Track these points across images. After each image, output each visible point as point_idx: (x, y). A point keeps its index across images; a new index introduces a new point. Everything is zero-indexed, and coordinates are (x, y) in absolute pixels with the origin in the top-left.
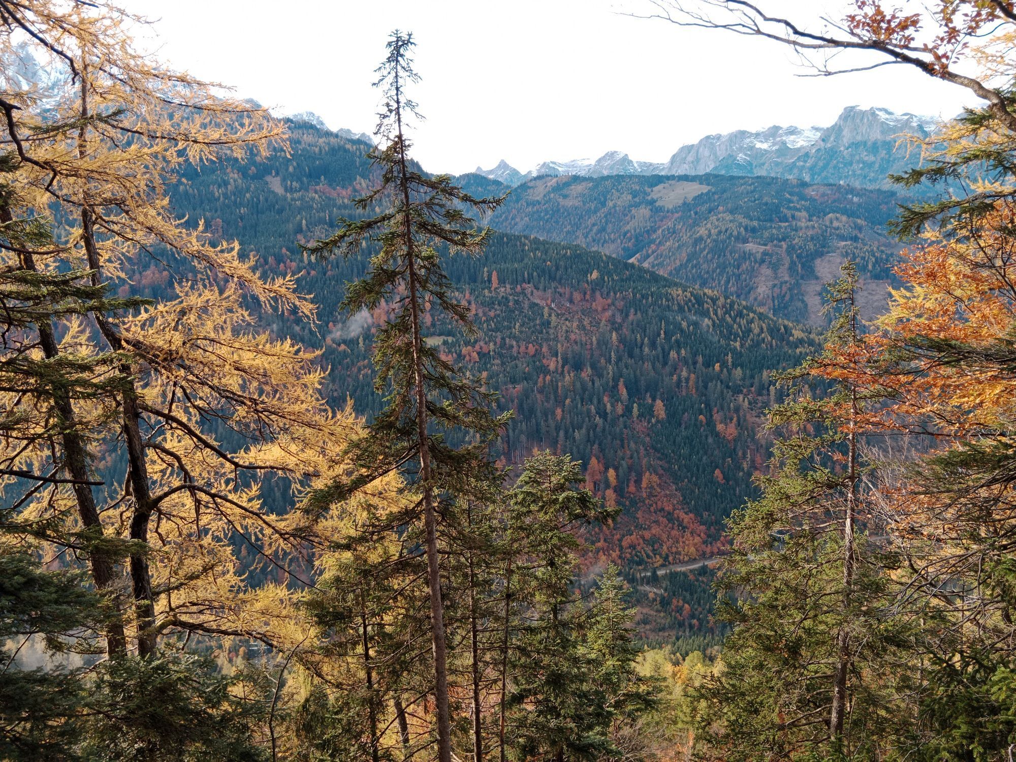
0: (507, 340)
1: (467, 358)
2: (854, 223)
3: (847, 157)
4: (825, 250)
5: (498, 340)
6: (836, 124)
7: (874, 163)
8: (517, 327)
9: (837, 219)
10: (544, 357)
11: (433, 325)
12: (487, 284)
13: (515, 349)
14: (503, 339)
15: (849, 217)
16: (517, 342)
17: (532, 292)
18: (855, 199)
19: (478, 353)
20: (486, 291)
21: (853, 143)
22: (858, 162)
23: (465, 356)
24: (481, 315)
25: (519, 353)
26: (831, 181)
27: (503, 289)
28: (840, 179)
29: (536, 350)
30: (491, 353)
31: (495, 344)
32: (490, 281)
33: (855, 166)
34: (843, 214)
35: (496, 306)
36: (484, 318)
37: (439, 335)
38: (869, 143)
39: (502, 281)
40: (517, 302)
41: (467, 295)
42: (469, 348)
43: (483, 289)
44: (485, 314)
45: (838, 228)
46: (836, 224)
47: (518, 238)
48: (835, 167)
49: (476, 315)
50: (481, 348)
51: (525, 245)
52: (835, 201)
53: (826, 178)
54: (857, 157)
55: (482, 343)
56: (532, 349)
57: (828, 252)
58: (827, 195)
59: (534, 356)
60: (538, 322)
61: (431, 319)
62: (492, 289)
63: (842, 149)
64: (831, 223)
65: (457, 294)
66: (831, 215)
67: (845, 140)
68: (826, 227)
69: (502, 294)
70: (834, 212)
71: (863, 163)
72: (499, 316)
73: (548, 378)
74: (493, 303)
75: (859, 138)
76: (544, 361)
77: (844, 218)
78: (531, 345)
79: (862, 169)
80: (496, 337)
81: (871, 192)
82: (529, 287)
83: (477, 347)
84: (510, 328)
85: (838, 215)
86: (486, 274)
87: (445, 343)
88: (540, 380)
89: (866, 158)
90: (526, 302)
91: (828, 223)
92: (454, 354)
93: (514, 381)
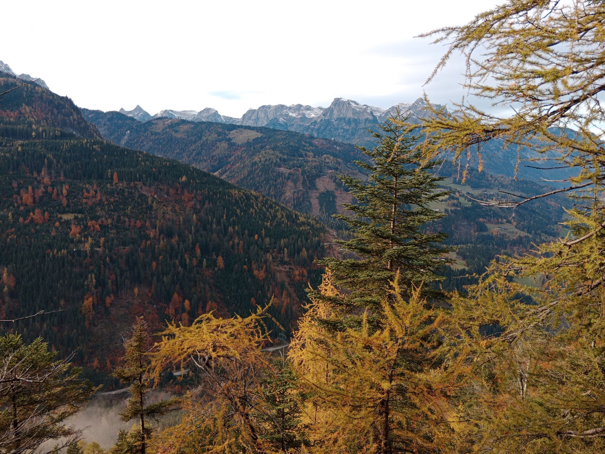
0: (122, 217)
1: (92, 228)
2: (337, 161)
3: (335, 125)
4: (321, 174)
5: (115, 217)
6: (330, 107)
7: (349, 130)
8: (129, 209)
9: (328, 158)
10: (147, 229)
11: (68, 206)
12: (110, 180)
13: (127, 224)
14: (119, 216)
15: (334, 157)
16: (129, 219)
17: (141, 187)
18: (338, 148)
19: (100, 226)
20: (109, 185)
21: (338, 118)
22: (341, 129)
23: (90, 227)
24: (104, 200)
25: (130, 226)
26: (327, 137)
27: (121, 184)
28: (332, 137)
29: (142, 224)
30: (109, 226)
31: (113, 220)
32: (112, 178)
33: (339, 131)
34: (331, 155)
35: (115, 195)
36: (106, 203)
37: (72, 213)
38: (347, 119)
39: (120, 179)
40: (130, 193)
41: (95, 187)
42: (93, 222)
43: (107, 184)
44: (107, 200)
45: (328, 163)
46: (327, 160)
47: (135, 152)
48: (330, 130)
49: (101, 200)
50: (102, 222)
51: (139, 157)
52: (327, 148)
53: (325, 136)
54: (341, 126)
55: (103, 219)
56: (139, 223)
57: (323, 175)
58: (324, 144)
59: (140, 228)
60: (144, 206)
61: (66, 202)
62: (114, 184)
63: (333, 121)
64: (325, 160)
65: (87, 186)
66: (325, 155)
67: (335, 116)
68: (322, 161)
69: (120, 187)
70: (327, 154)
71: (344, 129)
72: (117, 201)
73: (149, 242)
74: (113, 193)
75: (342, 116)
76: (147, 231)
77: (332, 158)
78: (138, 221)
79: (343, 132)
80: (114, 215)
81: (346, 144)
82: (139, 184)
83: (100, 221)
84: (125, 210)
85: (329, 156)
86: (109, 174)
87: (76, 218)
88: (143, 243)
89: (345, 127)
90: (137, 193)
91: (323, 160)
92: (82, 226)
93: (124, 244)
